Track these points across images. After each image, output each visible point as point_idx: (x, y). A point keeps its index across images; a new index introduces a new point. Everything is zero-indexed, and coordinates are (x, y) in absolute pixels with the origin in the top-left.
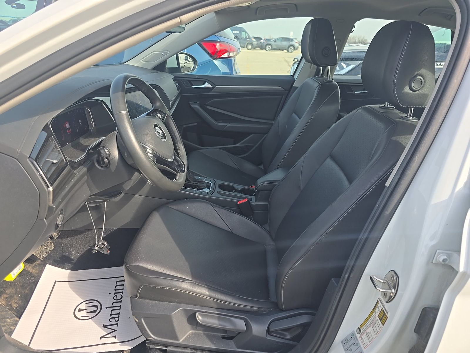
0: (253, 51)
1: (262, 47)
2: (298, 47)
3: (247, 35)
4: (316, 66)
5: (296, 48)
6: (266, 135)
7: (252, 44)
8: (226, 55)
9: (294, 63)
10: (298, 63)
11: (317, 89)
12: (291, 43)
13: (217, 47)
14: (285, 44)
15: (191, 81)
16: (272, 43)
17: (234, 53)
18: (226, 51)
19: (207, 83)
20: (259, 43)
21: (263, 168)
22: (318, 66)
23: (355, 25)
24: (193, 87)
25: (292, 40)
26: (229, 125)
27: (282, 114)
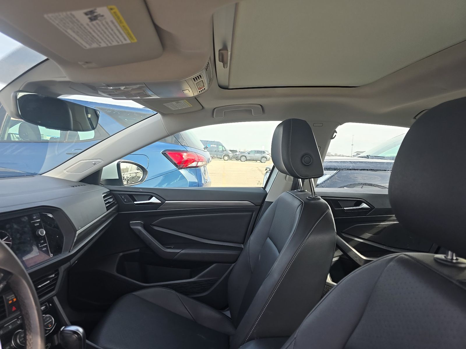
0: (230, 161)
1: (237, 159)
2: (269, 159)
3: (223, 148)
4: (292, 178)
5: (268, 159)
6: (233, 264)
7: (228, 156)
8: (194, 164)
9: (267, 172)
10: (270, 172)
11: (299, 208)
12: (264, 155)
13: (183, 157)
14: (259, 156)
15: (133, 196)
16: (247, 155)
17: (203, 163)
18: (194, 161)
19: (154, 198)
20: (235, 155)
21: (229, 316)
22: (296, 177)
23: (337, 130)
24: (135, 203)
25: (264, 152)
26: (183, 251)
27: (252, 238)
